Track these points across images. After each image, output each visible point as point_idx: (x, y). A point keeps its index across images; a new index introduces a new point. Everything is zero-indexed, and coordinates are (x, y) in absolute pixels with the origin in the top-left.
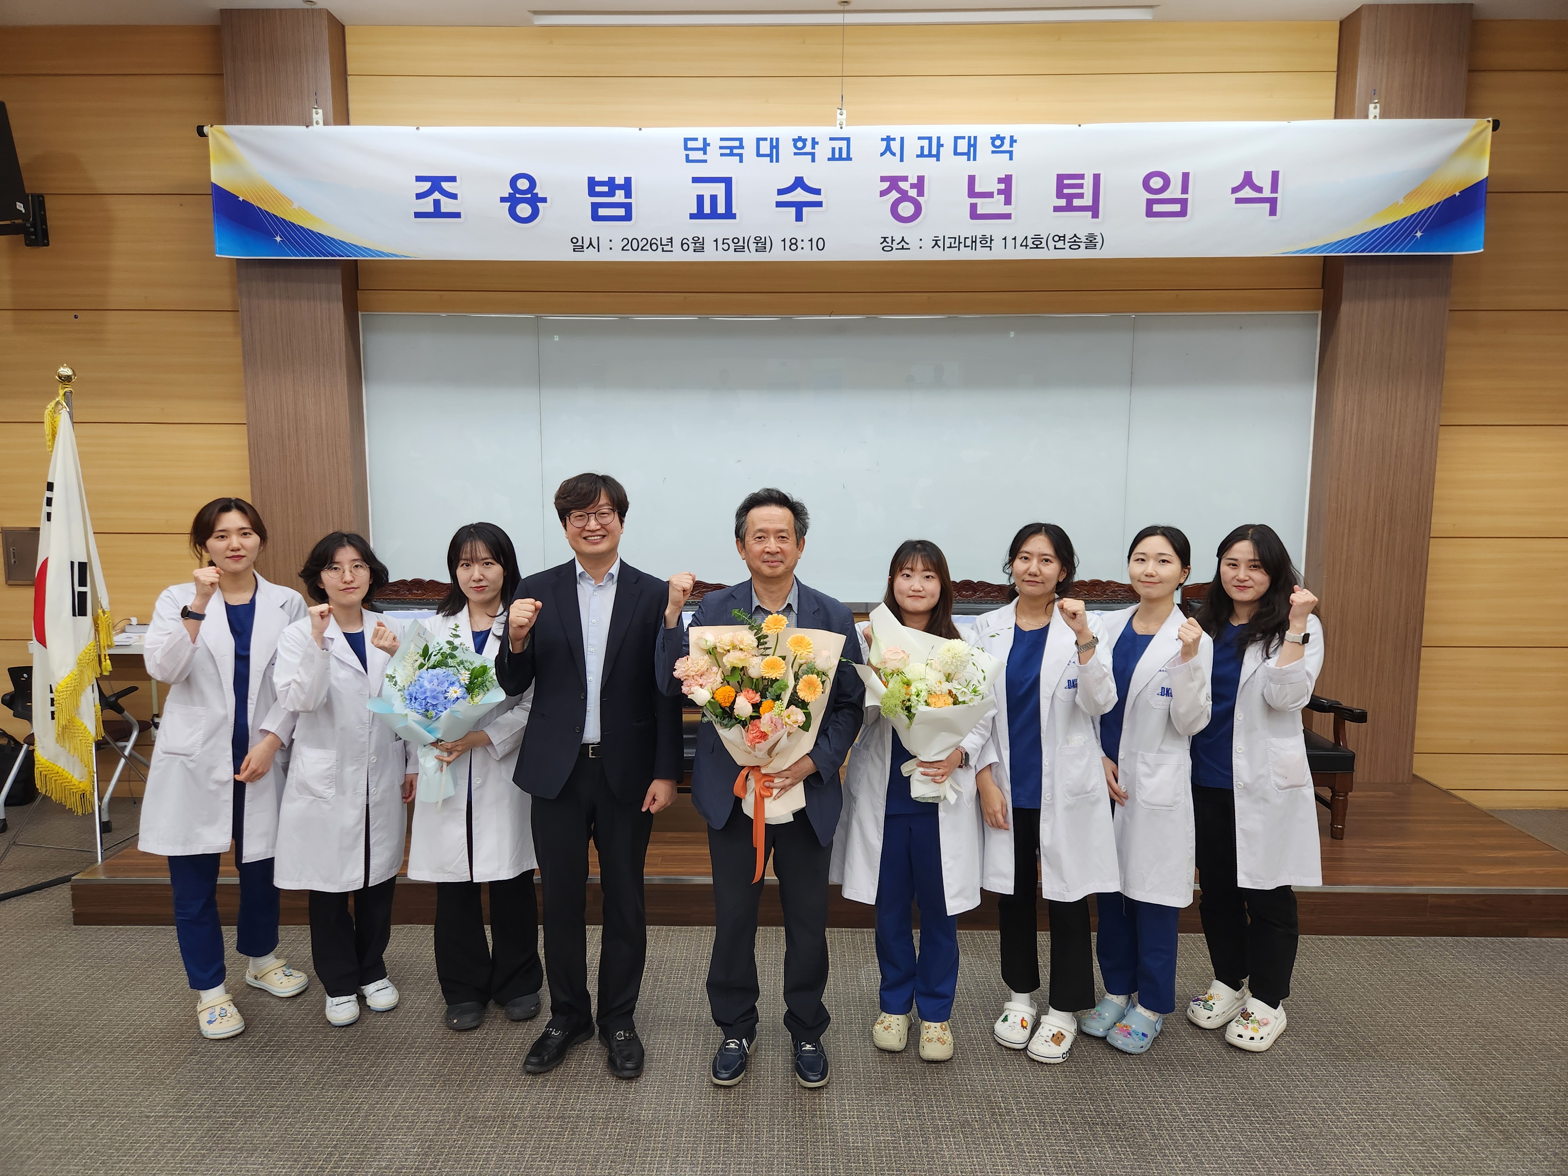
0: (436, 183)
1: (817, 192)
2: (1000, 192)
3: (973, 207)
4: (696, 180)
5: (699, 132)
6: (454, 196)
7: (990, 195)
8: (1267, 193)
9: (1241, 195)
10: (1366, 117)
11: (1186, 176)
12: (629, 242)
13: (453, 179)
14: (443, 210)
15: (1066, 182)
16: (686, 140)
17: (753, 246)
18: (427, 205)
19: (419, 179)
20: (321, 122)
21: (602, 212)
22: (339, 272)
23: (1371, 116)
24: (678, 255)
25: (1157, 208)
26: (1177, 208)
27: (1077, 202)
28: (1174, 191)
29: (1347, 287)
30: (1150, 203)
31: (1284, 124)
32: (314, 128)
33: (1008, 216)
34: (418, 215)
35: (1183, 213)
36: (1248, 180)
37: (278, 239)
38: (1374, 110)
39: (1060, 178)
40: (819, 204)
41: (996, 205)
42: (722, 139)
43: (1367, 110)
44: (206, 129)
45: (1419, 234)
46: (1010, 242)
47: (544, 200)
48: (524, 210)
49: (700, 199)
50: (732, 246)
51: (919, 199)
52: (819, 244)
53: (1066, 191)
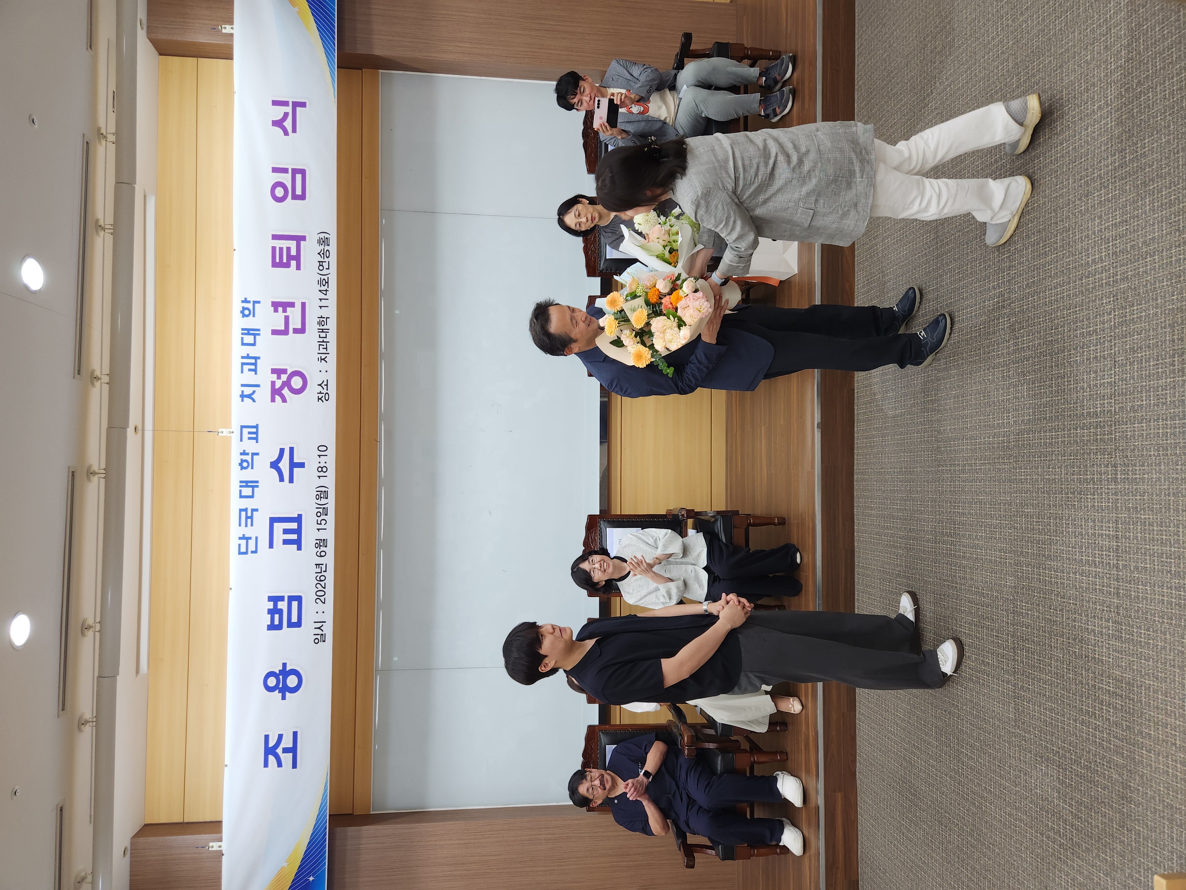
0: (270, 751)
1: (282, 451)
2: (284, 311)
3: (296, 331)
4: (271, 546)
5: (234, 543)
6: (280, 737)
7: (287, 318)
8: (289, 109)
9: (289, 128)
10: (232, 35)
11: (275, 170)
12: (319, 597)
13: (267, 737)
14: (291, 745)
15: (278, 260)
16: (240, 553)
17: (323, 501)
18: (287, 759)
19: (266, 765)
20: (219, 843)
21: (294, 619)
22: (338, 829)
23: (231, 31)
24: (329, 560)
25: (299, 192)
26: (299, 177)
27: (293, 252)
28: (286, 178)
29: (361, 50)
30: (295, 197)
31: (236, 97)
32: (224, 849)
33: (303, 305)
34: (294, 766)
35: (303, 172)
36: (278, 124)
37: (311, 879)
38: (227, 29)
39: (275, 265)
40: (292, 450)
41: (294, 314)
42: (240, 525)
43: (226, 34)
46: (324, 303)
47: (284, 665)
48: (292, 681)
49: (286, 542)
50: (323, 517)
51: (289, 372)
52: (322, 449)
53: (285, 261)
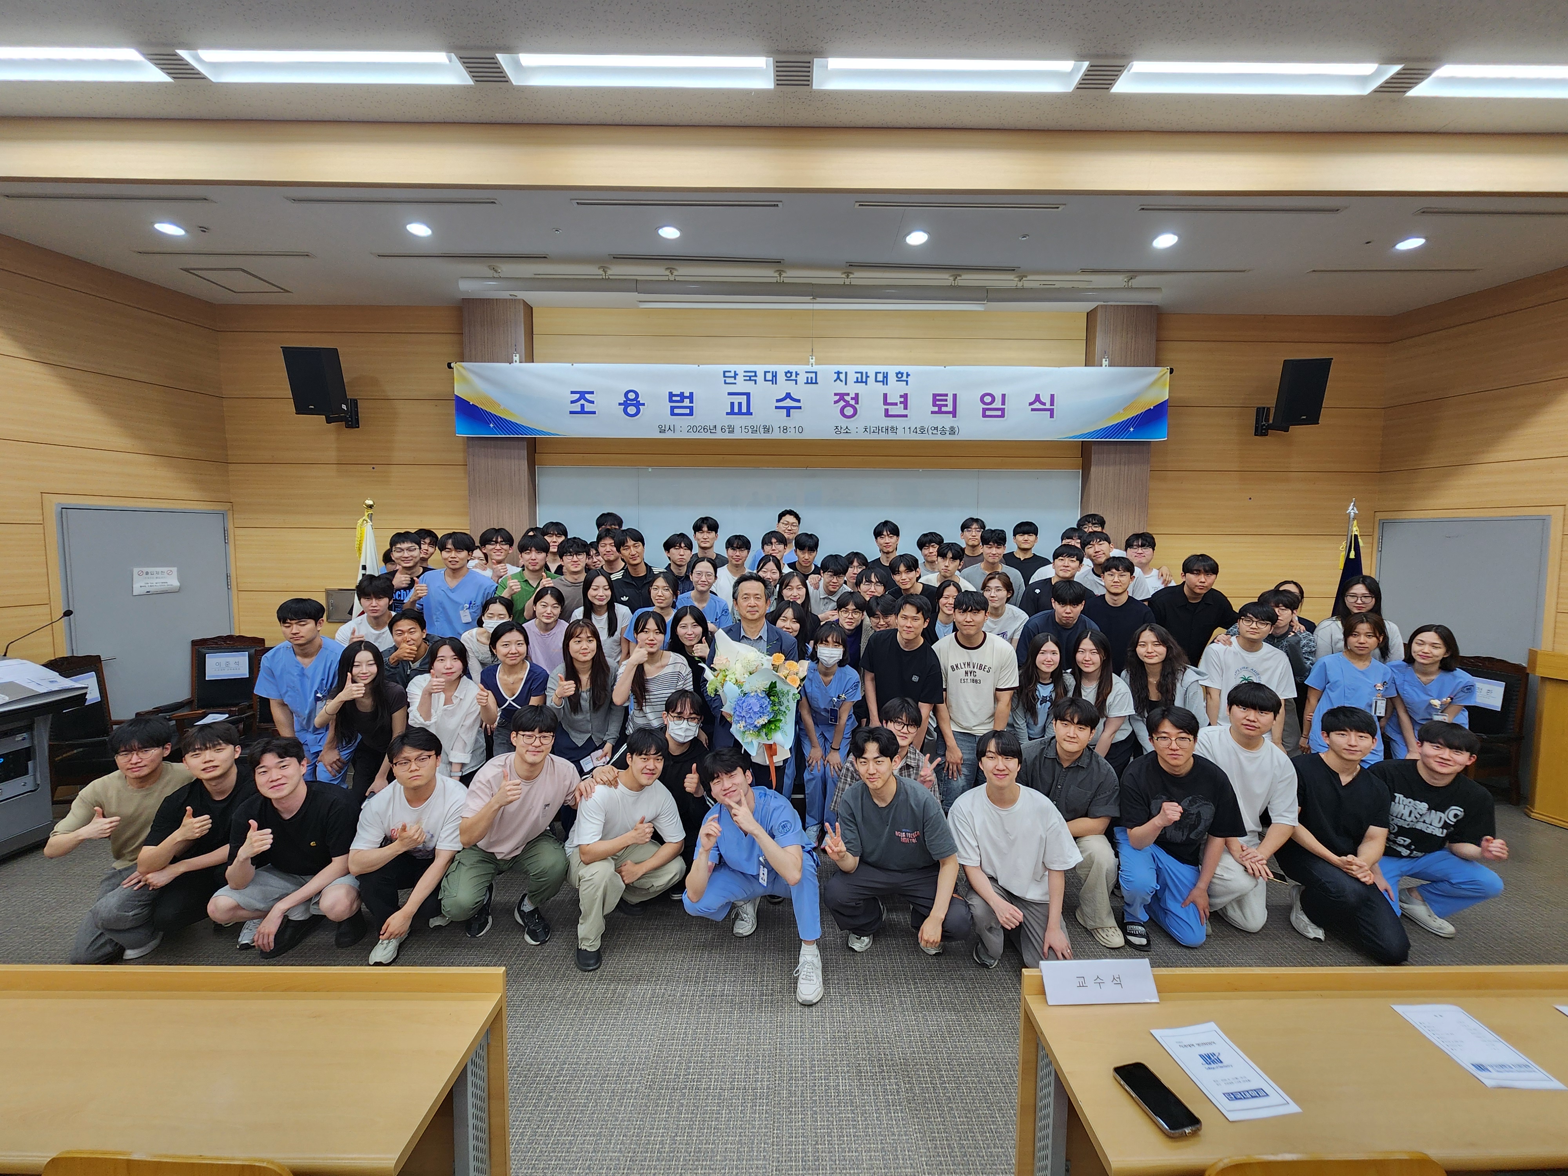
0: (582, 395)
1: (799, 401)
2: (901, 403)
3: (887, 411)
4: (730, 394)
5: (732, 368)
6: (593, 402)
7: (896, 404)
8: (1048, 406)
9: (1034, 406)
10: (1101, 366)
11: (1004, 396)
12: (692, 428)
13: (592, 393)
14: (586, 410)
15: (937, 398)
16: (724, 372)
17: (762, 430)
18: (577, 407)
19: (572, 392)
20: (518, 361)
21: (676, 411)
22: (525, 444)
23: (1104, 365)
24: (719, 435)
25: (988, 413)
26: (999, 413)
27: (944, 409)
28: (997, 404)
29: (1094, 458)
30: (984, 410)
31: (1057, 368)
32: (514, 364)
33: (906, 416)
34: (571, 413)
35: (1002, 416)
36: (1038, 398)
37: (492, 425)
38: (1105, 362)
39: (935, 396)
40: (800, 408)
41: (899, 410)
42: (745, 372)
43: (1102, 361)
44: (452, 365)
45: (1132, 429)
46: (907, 430)
47: (643, 404)
48: (632, 410)
49: (732, 404)
50: (750, 430)
51: (856, 405)
52: (801, 430)
53: (937, 403)
